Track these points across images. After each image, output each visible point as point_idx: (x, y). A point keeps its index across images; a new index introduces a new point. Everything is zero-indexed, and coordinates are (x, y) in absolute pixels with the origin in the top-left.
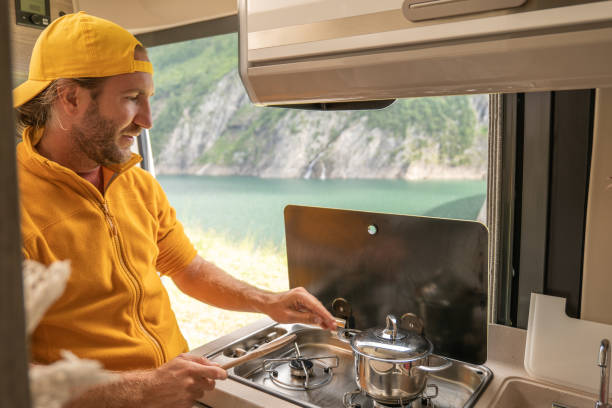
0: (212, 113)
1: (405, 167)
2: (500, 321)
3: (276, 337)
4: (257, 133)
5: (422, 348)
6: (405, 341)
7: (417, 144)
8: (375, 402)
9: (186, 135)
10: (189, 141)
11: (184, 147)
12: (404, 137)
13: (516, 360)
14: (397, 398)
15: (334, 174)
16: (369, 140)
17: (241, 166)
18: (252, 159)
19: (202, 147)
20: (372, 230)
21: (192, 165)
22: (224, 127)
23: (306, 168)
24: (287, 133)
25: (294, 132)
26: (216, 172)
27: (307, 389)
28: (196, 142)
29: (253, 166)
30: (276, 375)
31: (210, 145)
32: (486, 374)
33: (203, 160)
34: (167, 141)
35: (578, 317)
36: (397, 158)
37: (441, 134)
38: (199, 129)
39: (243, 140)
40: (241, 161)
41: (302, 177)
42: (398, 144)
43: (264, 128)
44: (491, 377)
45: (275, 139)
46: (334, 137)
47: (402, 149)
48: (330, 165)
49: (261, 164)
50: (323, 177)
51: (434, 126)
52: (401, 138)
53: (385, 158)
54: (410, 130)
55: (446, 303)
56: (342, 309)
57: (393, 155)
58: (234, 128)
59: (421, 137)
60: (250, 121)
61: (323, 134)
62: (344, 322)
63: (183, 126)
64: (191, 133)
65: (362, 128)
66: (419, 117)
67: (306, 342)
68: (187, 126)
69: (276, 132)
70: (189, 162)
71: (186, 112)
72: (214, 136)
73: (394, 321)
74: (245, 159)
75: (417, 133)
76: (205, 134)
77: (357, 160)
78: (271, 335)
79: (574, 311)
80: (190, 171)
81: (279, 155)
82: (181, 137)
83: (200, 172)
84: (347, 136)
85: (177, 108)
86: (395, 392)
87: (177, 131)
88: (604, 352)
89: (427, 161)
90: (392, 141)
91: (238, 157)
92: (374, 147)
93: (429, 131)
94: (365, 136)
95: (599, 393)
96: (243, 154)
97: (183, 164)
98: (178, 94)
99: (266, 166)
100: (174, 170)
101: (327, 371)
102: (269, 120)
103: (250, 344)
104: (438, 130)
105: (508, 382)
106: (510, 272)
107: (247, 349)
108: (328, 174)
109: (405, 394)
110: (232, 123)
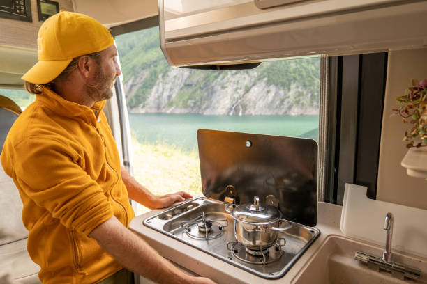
0: (175, 77)
1: (290, 108)
2: (326, 200)
3: (192, 208)
4: (201, 89)
5: (275, 216)
6: (264, 212)
7: (297, 94)
8: (246, 249)
9: (161, 90)
10: (162, 93)
11: (159, 97)
12: (289, 90)
13: (335, 224)
14: (258, 246)
15: (247, 112)
16: (268, 92)
17: (192, 108)
18: (198, 103)
19: (169, 97)
20: (248, 144)
21: (164, 107)
22: (182, 85)
23: (231, 109)
24: (219, 88)
25: (223, 87)
26: (178, 111)
27: (207, 240)
28: (166, 94)
29: (200, 108)
30: (189, 230)
31: (174, 96)
32: (316, 232)
33: (170, 105)
34: (150, 94)
35: (375, 199)
36: (285, 103)
37: (312, 88)
38: (168, 86)
39: (193, 93)
40: (192, 105)
41: (228, 115)
42: (285, 94)
43: (206, 85)
44: (319, 234)
45: (212, 92)
46: (247, 90)
47: (288, 97)
48: (245, 107)
49: (204, 106)
50: (240, 114)
51: (307, 83)
52: (287, 91)
53: (278, 102)
54: (293, 86)
55: (295, 189)
56: (231, 192)
57: (282, 101)
58: (188, 86)
59: (300, 90)
60: (198, 82)
61: (241, 89)
62: (232, 200)
63: (158, 84)
64: (163, 89)
65: (264, 85)
66: (298, 78)
67: (210, 211)
68: (161, 84)
69: (213, 87)
70: (162, 106)
71: (160, 76)
72: (177, 90)
73: (258, 199)
74: (195, 103)
75: (297, 87)
76: (171, 89)
77: (261, 104)
78: (189, 207)
79: (372, 195)
80: (163, 111)
81: (214, 101)
82: (158, 91)
83: (169, 112)
84: (255, 90)
85: (155, 74)
86: (258, 242)
87: (155, 88)
88: (388, 221)
89: (303, 104)
90: (282, 92)
91: (191, 102)
92: (271, 95)
93: (305, 86)
94: (266, 90)
95: (385, 246)
96: (193, 101)
97: (159, 107)
98: (156, 66)
99: (207, 108)
100: (153, 111)
101: (220, 229)
102: (209, 81)
103: (176, 212)
104: (310, 86)
105: (329, 238)
106: (333, 170)
107: (174, 215)
108: (243, 112)
109: (264, 244)
110: (187, 83)
